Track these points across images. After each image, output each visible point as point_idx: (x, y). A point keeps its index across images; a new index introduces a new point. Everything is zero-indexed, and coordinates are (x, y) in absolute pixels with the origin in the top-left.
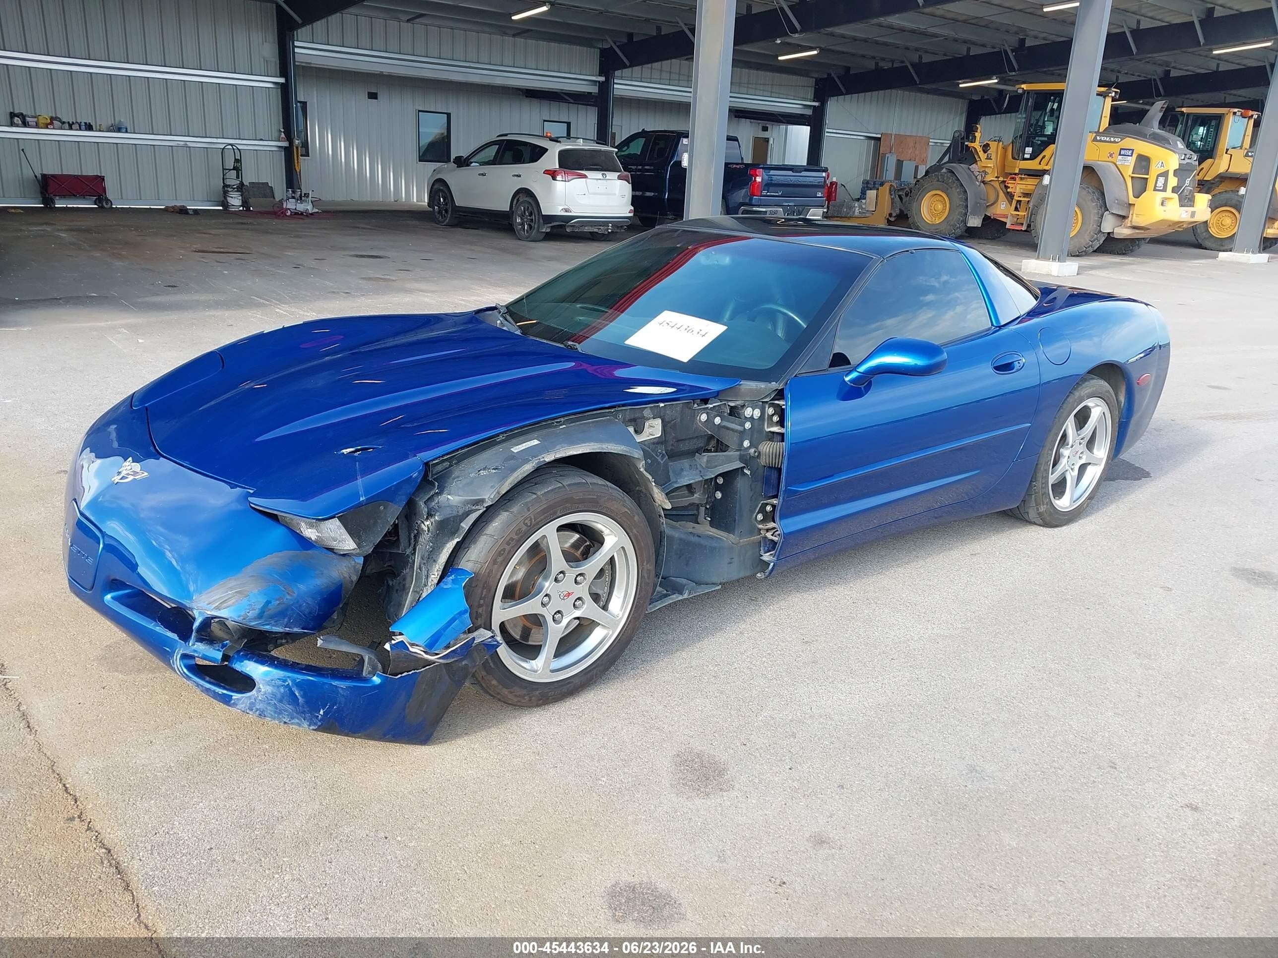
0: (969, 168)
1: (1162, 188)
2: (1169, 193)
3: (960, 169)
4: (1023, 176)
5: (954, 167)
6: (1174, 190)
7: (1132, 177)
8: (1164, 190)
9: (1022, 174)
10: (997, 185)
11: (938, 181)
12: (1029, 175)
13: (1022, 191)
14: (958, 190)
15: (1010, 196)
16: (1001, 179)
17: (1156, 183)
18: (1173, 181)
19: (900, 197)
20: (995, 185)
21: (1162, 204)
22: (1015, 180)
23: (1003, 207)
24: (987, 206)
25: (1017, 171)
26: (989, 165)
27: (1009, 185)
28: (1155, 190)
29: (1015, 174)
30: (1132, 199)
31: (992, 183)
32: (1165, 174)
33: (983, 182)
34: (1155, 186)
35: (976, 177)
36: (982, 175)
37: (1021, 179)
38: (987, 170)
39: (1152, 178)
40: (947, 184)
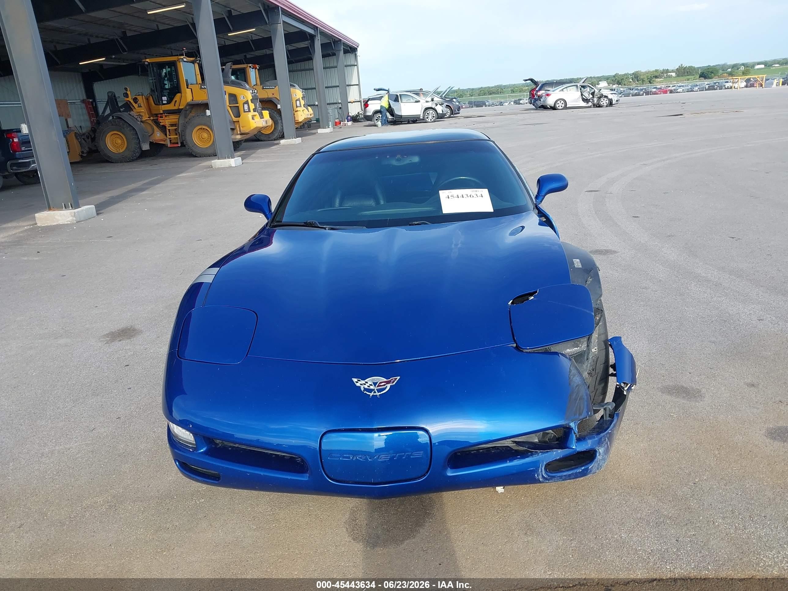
0: (129, 114)
1: (248, 110)
2: (252, 113)
3: (125, 115)
4: (166, 115)
5: (121, 115)
6: (255, 110)
7: (230, 107)
8: (249, 111)
9: (165, 114)
10: (150, 122)
11: (113, 125)
12: (169, 113)
13: (169, 123)
14: (129, 129)
15: (163, 129)
16: (152, 118)
17: (244, 108)
18: (252, 106)
20: (149, 122)
21: (253, 119)
22: (163, 118)
23: (158, 135)
24: (149, 136)
25: (162, 112)
26: (142, 111)
27: (160, 121)
28: (245, 112)
29: (162, 114)
30: (235, 119)
31: (147, 121)
32: (247, 102)
33: (142, 122)
34: (244, 110)
35: (137, 119)
36: (139, 117)
38: (141, 114)
39: (240, 105)
40: (120, 126)
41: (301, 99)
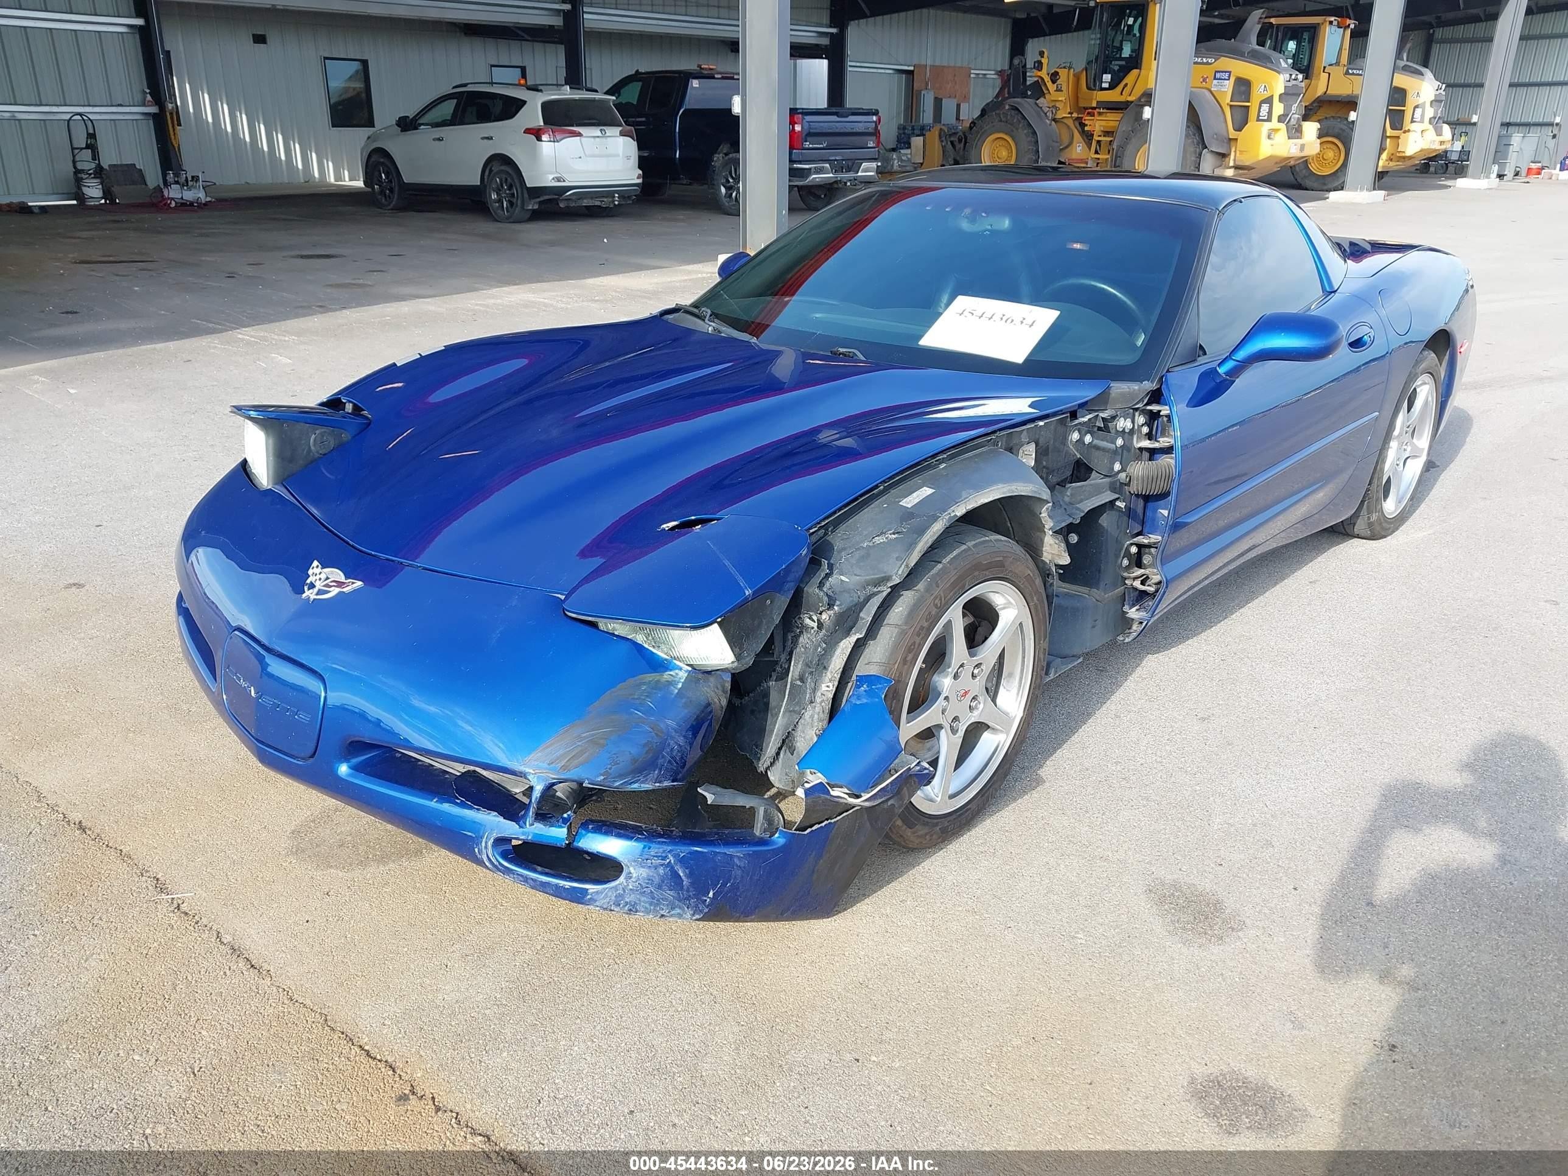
0: (1036, 103)
1: (1266, 118)
2: (1274, 123)
3: (1026, 105)
4: (1102, 110)
5: (1018, 103)
6: (1281, 119)
7: (1231, 106)
8: (1269, 119)
9: (1100, 108)
10: (1070, 122)
11: (1001, 121)
12: (1108, 109)
13: (1102, 129)
14: (1025, 131)
15: (1088, 137)
16: (1075, 115)
17: (1259, 111)
18: (1278, 108)
19: (952, 142)
20: (1069, 124)
21: (1269, 137)
22: (1094, 116)
23: (1079, 149)
24: (1061, 150)
25: (1094, 105)
26: (1060, 99)
27: (1086, 122)
28: (1258, 120)
29: (1094, 108)
30: (1233, 134)
31: (1065, 121)
32: (1269, 100)
33: (1054, 120)
34: (1259, 116)
35: (1046, 114)
36: (1052, 111)
37: (1100, 114)
38: (1058, 105)
39: (1254, 105)
40: (1012, 125)
41: (1428, 105)
